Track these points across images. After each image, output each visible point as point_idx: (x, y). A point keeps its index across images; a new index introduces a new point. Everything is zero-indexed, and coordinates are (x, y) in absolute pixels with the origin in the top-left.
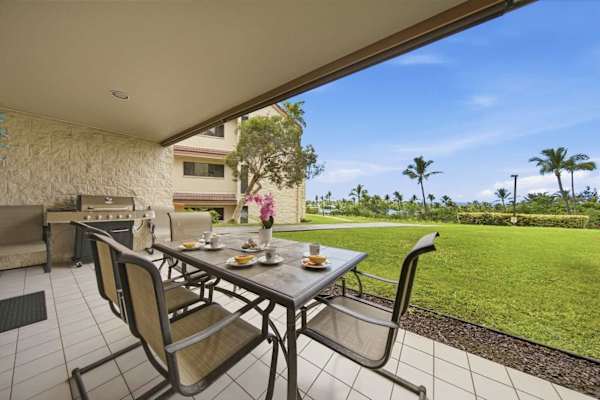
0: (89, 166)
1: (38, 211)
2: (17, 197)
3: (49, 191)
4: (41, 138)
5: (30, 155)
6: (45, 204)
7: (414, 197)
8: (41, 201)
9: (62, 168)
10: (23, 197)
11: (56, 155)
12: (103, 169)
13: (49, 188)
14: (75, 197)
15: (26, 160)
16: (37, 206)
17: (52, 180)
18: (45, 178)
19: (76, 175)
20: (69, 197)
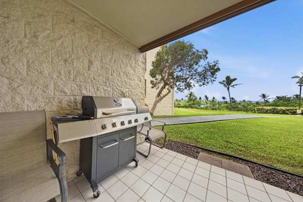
0: (91, 63)
1: (40, 120)
2: (8, 98)
3: (51, 91)
4: (40, 16)
5: (25, 36)
6: (47, 109)
7: (214, 98)
8: (41, 104)
9: (66, 61)
10: (18, 99)
11: (58, 43)
12: (102, 67)
13: (52, 86)
14: (79, 99)
15: (20, 42)
16: (36, 112)
17: (55, 76)
18: (46, 72)
19: (78, 72)
20: (72, 98)
